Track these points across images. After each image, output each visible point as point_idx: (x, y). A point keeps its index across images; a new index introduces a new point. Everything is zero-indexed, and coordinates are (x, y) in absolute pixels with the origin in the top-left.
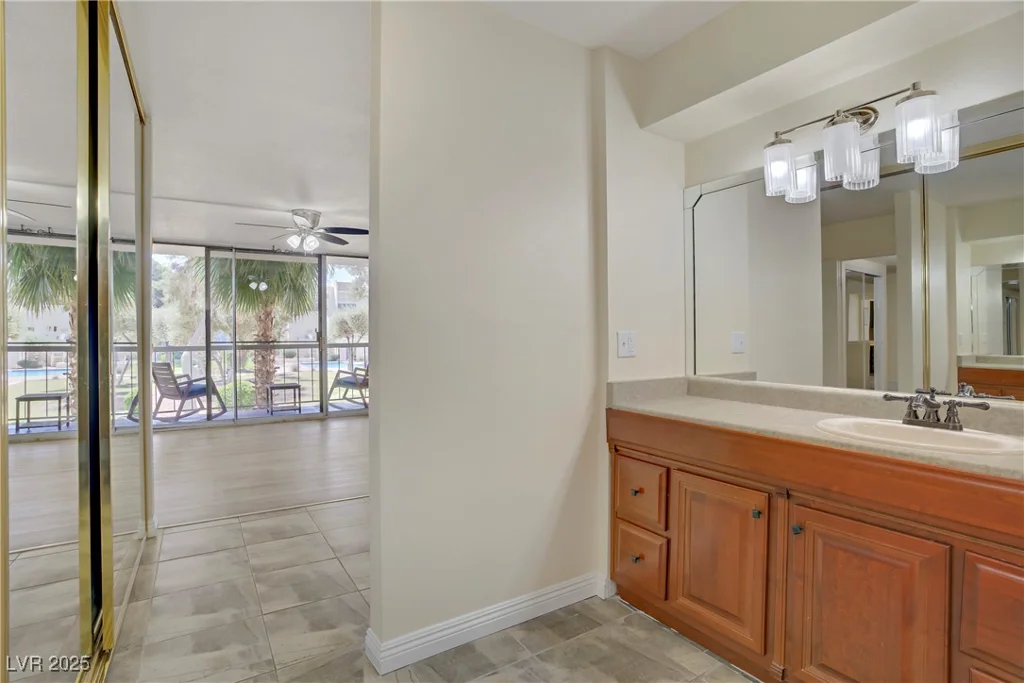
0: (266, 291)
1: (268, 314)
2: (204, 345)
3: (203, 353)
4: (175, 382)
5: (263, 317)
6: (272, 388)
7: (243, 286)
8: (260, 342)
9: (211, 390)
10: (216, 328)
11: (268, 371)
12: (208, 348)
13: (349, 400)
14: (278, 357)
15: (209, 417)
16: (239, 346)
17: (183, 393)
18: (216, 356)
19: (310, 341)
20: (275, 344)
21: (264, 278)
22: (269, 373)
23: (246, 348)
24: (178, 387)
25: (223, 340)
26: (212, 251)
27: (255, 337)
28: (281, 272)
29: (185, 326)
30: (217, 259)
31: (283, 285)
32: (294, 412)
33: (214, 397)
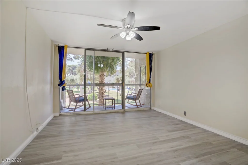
0: (103, 67)
2: (84, 84)
3: (83, 87)
4: (74, 97)
5: (101, 76)
6: (106, 100)
7: (96, 64)
8: (100, 83)
9: (86, 99)
10: (88, 80)
12: (85, 85)
13: (129, 103)
14: (106, 88)
15: (85, 110)
16: (95, 85)
17: (77, 101)
18: (88, 87)
19: (119, 83)
20: (105, 84)
21: (102, 63)
22: (103, 93)
23: (97, 85)
24: (75, 98)
25: (91, 83)
26: (87, 51)
27: (99, 82)
28: (107, 61)
29: (81, 79)
30: (88, 57)
31: (108, 65)
32: (112, 109)
33: (87, 102)
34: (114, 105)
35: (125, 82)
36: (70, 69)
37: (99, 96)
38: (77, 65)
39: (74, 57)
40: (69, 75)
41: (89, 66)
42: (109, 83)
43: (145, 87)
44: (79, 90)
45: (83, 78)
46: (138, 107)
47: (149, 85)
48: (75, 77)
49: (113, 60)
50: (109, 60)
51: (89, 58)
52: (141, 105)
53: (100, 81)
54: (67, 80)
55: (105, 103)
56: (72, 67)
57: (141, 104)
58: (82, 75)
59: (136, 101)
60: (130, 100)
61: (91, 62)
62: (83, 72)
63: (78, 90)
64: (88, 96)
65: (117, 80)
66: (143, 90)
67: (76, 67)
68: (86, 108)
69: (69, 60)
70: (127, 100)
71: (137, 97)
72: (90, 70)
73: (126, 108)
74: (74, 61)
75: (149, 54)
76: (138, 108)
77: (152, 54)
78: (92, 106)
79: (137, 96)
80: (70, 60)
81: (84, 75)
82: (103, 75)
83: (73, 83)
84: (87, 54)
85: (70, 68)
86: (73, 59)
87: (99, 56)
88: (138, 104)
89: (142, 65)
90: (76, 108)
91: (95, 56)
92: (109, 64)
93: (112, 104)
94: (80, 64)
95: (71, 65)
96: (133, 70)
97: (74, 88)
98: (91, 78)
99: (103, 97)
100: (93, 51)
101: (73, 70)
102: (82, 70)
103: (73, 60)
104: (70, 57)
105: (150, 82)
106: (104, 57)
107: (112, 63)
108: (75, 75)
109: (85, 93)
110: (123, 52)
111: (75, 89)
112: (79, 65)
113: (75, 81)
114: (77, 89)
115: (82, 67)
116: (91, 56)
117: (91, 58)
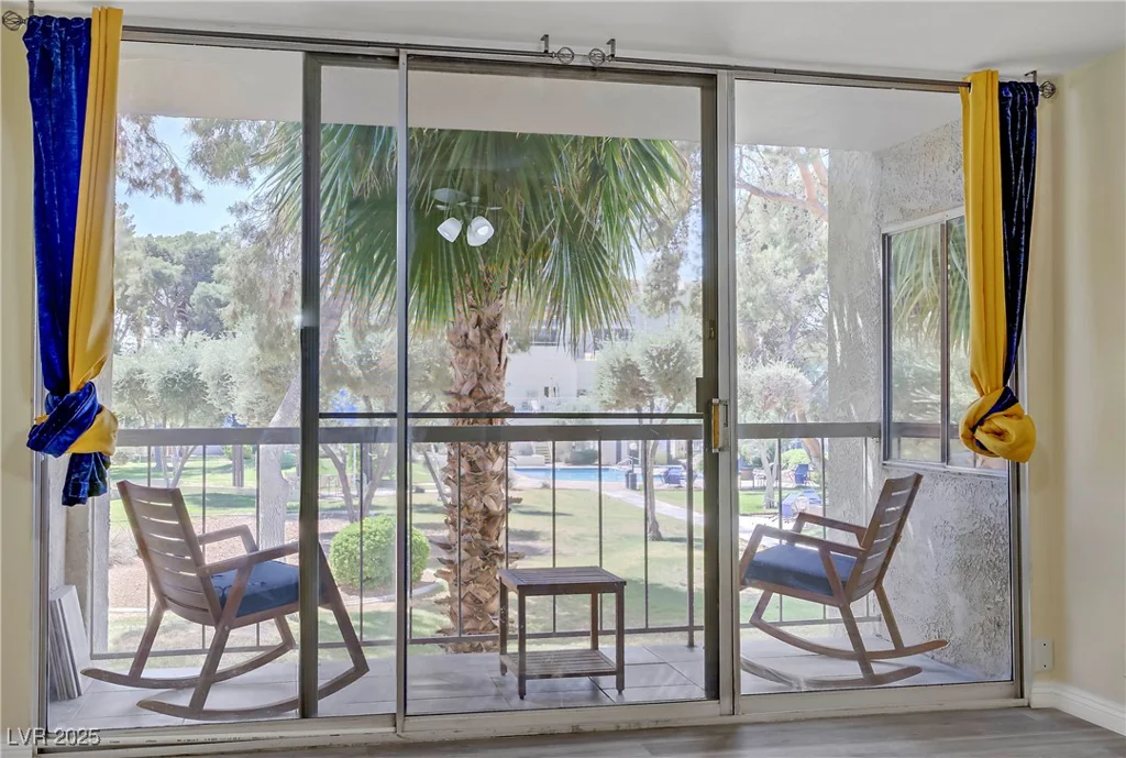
0: (488, 248)
1: (489, 327)
2: (295, 422)
3: (293, 451)
5: (473, 335)
6: (525, 590)
7: (426, 218)
8: (464, 415)
10: (335, 381)
11: (487, 513)
12: (310, 434)
13: (771, 630)
15: (307, 699)
16: (411, 431)
17: (223, 600)
18: (331, 455)
19: (640, 416)
20: (510, 422)
21: (483, 203)
22: (490, 518)
23: (434, 435)
24: (207, 575)
25: (361, 407)
26: (327, 72)
27: (453, 400)
28: (534, 177)
29: (268, 376)
30: (341, 141)
31: (541, 228)
32: (596, 688)
33: (325, 615)
34: (607, 646)
35: (729, 406)
36: (160, 279)
37: (446, 547)
38: (226, 239)
39: (197, 159)
40: (153, 338)
41: (348, 239)
42: (536, 408)
43: (946, 457)
44: (250, 482)
45: (284, 362)
46: (878, 668)
47: (999, 434)
48: (207, 355)
49: (597, 171)
50: (558, 175)
51: (346, 150)
52: (900, 650)
53: (458, 396)
54: (134, 386)
55: (514, 626)
56: (180, 255)
57: (908, 640)
58: (279, 333)
59: (853, 606)
60: (775, 596)
61: (366, 197)
62: (284, 303)
63: (239, 481)
64: (332, 543)
65: (622, 385)
66: (924, 480)
67: (222, 253)
68: (321, 683)
69: (153, 184)
70: (750, 595)
71: (862, 560)
72: (362, 276)
73: (748, 683)
74: (197, 197)
75: (1002, 86)
76: (873, 680)
77: (1033, 88)
78: (381, 657)
79: (862, 556)
80: (158, 189)
81: (296, 337)
82: (493, 326)
83: (193, 415)
84: (329, 116)
85: (159, 264)
86: (186, 179)
87: (455, 133)
88: (874, 636)
89: (906, 214)
90: (211, 677)
91: (409, 130)
92: (555, 221)
93: (595, 634)
94: (262, 220)
95: (169, 240)
96: (779, 281)
97: (199, 464)
98: (366, 361)
99: (490, 555)
100: (389, 77)
101: (189, 291)
102: (281, 287)
103: (187, 189)
104: (157, 152)
105: (1007, 400)
106: (504, 142)
107: (583, 199)
108: (209, 332)
109: (309, 511)
110: (707, 81)
111: (204, 470)
112: (244, 236)
113: (211, 390)
114: (224, 469)
115: (273, 260)
116: (366, 134)
117: (367, 154)
